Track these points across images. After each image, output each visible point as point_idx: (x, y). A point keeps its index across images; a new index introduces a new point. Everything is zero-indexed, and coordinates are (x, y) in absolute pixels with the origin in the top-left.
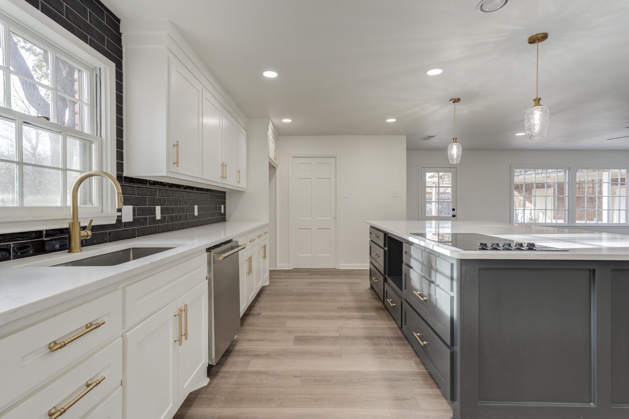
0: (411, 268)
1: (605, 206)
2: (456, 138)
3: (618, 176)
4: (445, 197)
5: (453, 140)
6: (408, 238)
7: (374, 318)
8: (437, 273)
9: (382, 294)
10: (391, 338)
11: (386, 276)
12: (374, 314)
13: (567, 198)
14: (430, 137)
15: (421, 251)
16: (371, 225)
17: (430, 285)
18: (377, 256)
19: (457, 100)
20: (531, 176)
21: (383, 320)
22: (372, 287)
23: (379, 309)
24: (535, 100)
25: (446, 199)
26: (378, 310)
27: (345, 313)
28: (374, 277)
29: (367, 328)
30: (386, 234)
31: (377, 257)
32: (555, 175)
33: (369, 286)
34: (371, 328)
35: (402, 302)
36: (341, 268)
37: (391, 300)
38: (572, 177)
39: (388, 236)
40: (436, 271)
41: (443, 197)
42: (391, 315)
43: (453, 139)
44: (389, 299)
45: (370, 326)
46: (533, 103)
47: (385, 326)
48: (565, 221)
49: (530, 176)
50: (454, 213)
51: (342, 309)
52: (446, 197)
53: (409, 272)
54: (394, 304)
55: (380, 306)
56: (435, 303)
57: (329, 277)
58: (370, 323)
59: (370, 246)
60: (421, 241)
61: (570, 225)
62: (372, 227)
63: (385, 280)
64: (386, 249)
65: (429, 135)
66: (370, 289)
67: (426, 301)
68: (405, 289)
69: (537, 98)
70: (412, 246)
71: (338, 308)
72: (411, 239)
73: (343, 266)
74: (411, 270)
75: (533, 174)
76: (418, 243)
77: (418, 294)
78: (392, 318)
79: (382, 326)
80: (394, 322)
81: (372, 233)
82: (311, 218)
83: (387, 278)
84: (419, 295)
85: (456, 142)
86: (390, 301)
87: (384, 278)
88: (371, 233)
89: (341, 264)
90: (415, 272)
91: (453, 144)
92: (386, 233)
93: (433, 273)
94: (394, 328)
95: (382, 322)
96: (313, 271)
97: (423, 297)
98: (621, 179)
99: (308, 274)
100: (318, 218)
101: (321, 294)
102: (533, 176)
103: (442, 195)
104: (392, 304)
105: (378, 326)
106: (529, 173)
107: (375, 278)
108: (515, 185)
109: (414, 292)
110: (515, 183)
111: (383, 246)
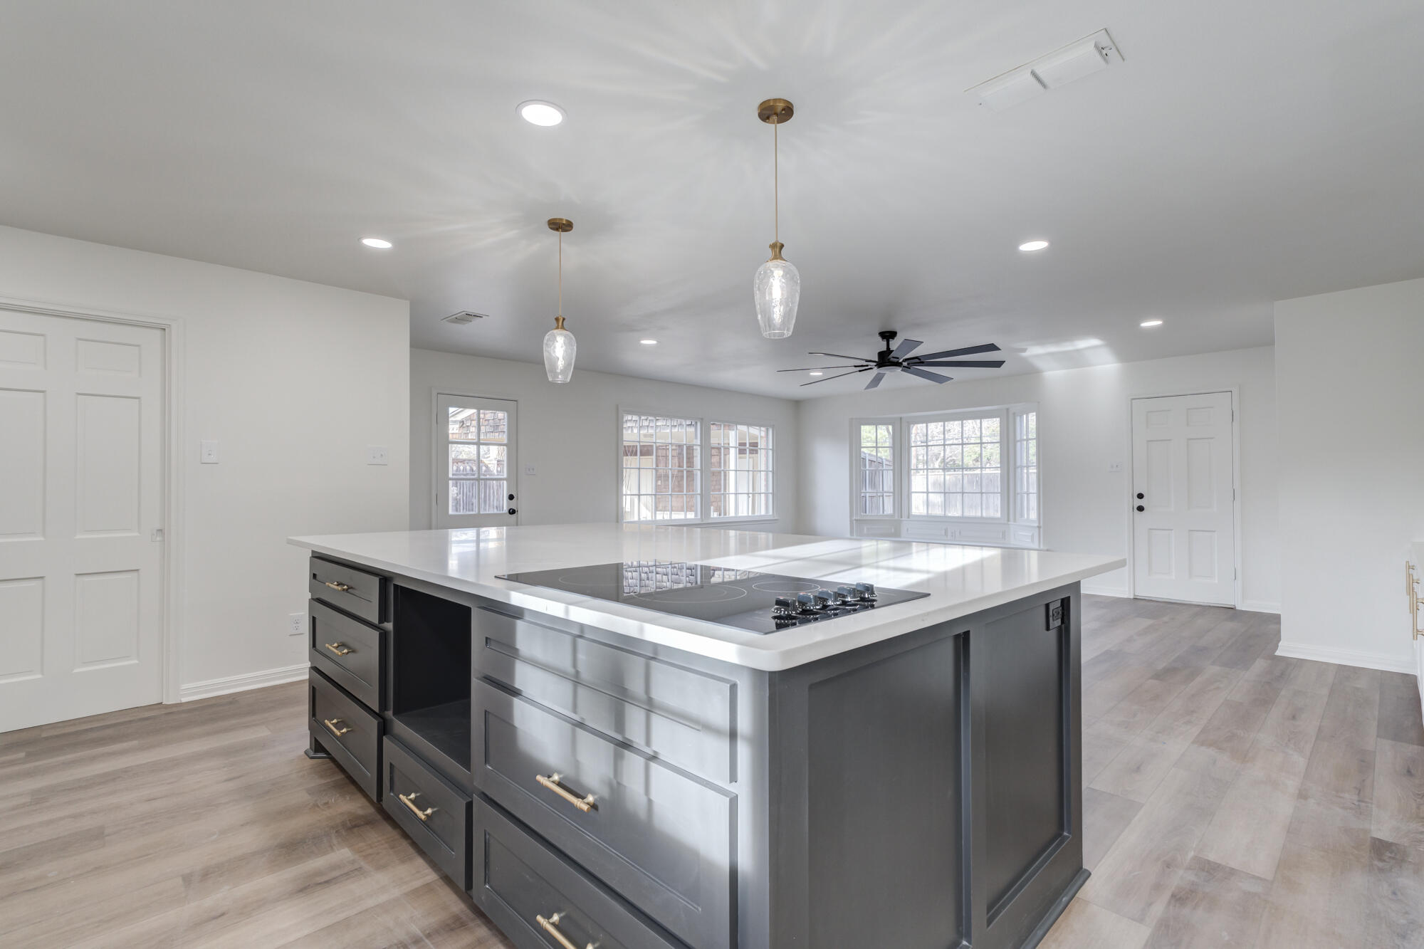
0: (516, 693)
1: (732, 489)
2: (564, 319)
3: (746, 439)
4: (465, 469)
5: (555, 322)
6: (508, 596)
7: (347, 874)
8: (653, 715)
9: (371, 775)
10: (429, 936)
11: (389, 714)
12: (343, 854)
13: (699, 473)
14: (469, 317)
15: (568, 639)
16: (313, 552)
17: (618, 758)
18: (346, 651)
19: (561, 226)
20: (632, 431)
21: (380, 867)
22: (317, 747)
23: (355, 826)
24: (773, 246)
25: (467, 474)
26: (355, 830)
27: (222, 895)
28: (330, 720)
29: (330, 929)
30: (385, 579)
31: (348, 653)
32: (668, 431)
33: (306, 744)
34: (346, 924)
35: (469, 806)
36: (184, 700)
37: (413, 796)
38: (706, 435)
39: (396, 586)
40: (650, 706)
41: (462, 468)
42: (406, 836)
43: (557, 319)
44: (407, 795)
45: (342, 916)
46: (770, 253)
47: (396, 892)
48: (696, 515)
49: (630, 431)
50: (513, 505)
51: (208, 875)
52: (468, 468)
53: (509, 708)
54: (429, 811)
55: (360, 812)
56: (642, 814)
57: (135, 743)
58: (334, 900)
59: (314, 619)
60: (572, 608)
61: (704, 522)
62: (318, 557)
63: (384, 729)
64: (389, 626)
65: (471, 311)
66: (312, 754)
67: (594, 807)
68: (486, 761)
69: (778, 244)
70: (519, 622)
71: (187, 879)
72: (519, 598)
73: (190, 691)
74: (516, 701)
75: (635, 427)
76: (561, 614)
77: (553, 782)
78: (411, 850)
79: (382, 898)
80: (420, 862)
81: (318, 577)
82: (42, 539)
83: (391, 720)
84: (559, 784)
85: (563, 328)
86: (410, 800)
87: (378, 723)
88: (315, 576)
89: (184, 686)
90: (539, 708)
91: (555, 331)
92: (387, 574)
93: (635, 717)
94: (428, 888)
95: (382, 878)
96: (46, 739)
97: (583, 798)
98: (750, 444)
99: (22, 755)
100: (78, 537)
101: (97, 836)
102: (635, 431)
103: (459, 464)
104: (423, 809)
105: (370, 903)
106: (628, 425)
107: (335, 721)
108: (625, 447)
109: (539, 778)
110: (625, 444)
111: (374, 619)
